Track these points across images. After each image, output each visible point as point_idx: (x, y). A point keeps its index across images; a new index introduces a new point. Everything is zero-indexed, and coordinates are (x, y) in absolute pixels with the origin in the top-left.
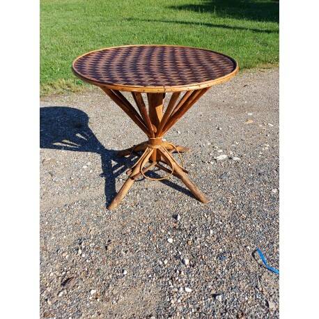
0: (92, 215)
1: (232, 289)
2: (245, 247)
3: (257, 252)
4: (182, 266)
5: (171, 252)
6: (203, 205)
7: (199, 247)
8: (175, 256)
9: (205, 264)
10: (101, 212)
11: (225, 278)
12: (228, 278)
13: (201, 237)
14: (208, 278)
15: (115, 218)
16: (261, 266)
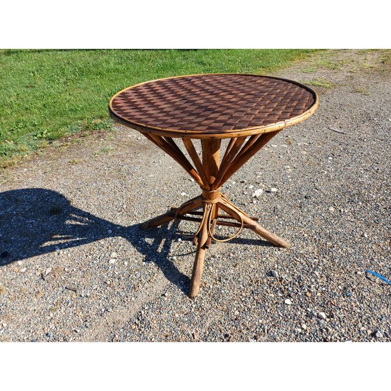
0: (177, 315)
1: (381, 320)
2: (356, 273)
3: (368, 273)
4: (322, 321)
5: (299, 313)
6: (285, 250)
7: (319, 294)
8: (307, 316)
9: (340, 309)
10: (184, 307)
11: (366, 313)
12: (368, 311)
13: (312, 283)
14: (353, 321)
15: (208, 306)
16: (382, 284)
